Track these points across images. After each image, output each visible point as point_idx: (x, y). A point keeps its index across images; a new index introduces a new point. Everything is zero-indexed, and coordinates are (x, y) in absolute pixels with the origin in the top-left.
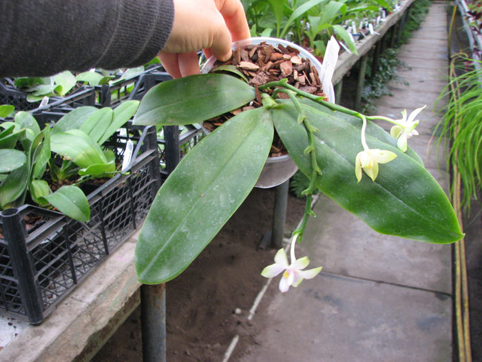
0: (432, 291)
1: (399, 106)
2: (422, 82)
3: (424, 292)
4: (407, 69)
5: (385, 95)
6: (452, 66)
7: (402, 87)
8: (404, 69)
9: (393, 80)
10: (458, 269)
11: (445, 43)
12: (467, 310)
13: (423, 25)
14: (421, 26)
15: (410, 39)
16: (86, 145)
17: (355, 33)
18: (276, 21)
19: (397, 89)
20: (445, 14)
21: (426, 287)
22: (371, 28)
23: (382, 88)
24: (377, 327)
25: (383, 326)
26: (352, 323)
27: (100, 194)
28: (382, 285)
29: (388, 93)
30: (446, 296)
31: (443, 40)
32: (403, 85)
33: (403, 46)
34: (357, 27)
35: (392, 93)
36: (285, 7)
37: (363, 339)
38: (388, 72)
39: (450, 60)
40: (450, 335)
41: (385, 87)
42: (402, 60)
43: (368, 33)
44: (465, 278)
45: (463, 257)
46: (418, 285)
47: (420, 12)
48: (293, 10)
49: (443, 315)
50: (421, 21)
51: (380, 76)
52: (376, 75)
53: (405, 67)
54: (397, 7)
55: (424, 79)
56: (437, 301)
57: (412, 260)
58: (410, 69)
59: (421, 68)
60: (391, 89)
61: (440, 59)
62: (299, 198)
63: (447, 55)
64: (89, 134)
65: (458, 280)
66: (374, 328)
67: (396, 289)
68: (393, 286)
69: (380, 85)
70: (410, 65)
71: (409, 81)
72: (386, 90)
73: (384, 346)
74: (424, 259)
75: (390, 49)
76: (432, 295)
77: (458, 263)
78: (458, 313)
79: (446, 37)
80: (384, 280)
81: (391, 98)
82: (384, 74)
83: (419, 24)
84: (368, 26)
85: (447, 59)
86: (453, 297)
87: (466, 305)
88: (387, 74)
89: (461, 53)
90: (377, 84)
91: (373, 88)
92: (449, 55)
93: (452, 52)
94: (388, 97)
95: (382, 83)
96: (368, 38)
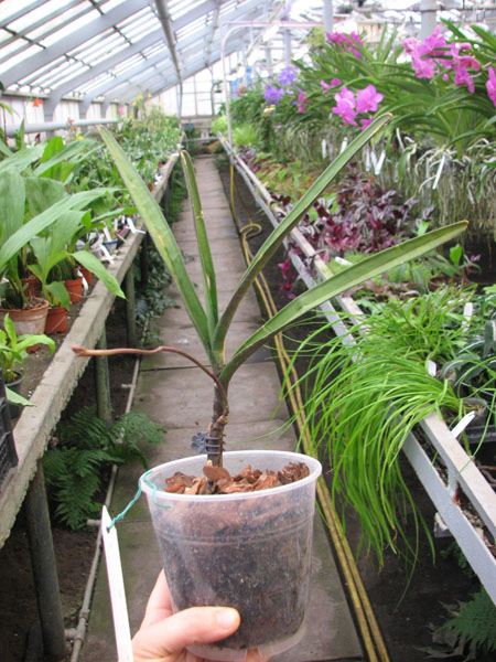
1: (191, 322)
4: (187, 260)
5: (169, 307)
6: (245, 243)
9: (172, 284)
10: (355, 596)
11: (227, 212)
15: (182, 214)
17: (109, 241)
20: (217, 171)
22: (131, 225)
23: (161, 298)
29: (172, 305)
31: (224, 208)
34: (111, 229)
35: (178, 302)
39: (240, 235)
41: (165, 297)
43: (128, 234)
45: (355, 572)
51: (154, 281)
53: (185, 258)
54: (158, 178)
58: (192, 259)
61: (228, 237)
62: (76, 531)
63: (234, 229)
65: (362, 619)
69: (157, 295)
70: (190, 253)
72: (168, 301)
79: (227, 205)
81: (178, 310)
82: (159, 278)
84: (126, 222)
85: (237, 236)
86: (365, 658)
89: (252, 225)
90: (154, 296)
91: (148, 302)
92: (238, 229)
93: (240, 224)
94: (174, 310)
95: (159, 290)
96: (130, 242)
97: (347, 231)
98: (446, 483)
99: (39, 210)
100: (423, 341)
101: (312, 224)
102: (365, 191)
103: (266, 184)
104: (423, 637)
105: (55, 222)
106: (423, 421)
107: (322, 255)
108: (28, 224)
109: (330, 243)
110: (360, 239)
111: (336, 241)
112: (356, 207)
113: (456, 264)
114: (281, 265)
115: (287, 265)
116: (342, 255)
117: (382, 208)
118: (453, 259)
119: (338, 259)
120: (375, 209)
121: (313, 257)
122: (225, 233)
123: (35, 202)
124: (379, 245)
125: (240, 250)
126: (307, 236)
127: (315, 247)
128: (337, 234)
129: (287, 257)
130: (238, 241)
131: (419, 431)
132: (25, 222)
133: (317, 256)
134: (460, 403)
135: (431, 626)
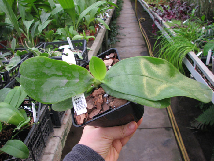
0: (163, 128)
1: (124, 46)
2: (130, 33)
3: (161, 129)
4: (122, 28)
5: (117, 42)
6: (140, 24)
7: (123, 37)
8: (121, 29)
9: (118, 35)
10: (170, 115)
11: (134, 15)
12: (179, 132)
13: (123, 8)
14: (122, 8)
15: (120, 15)
16: (11, 111)
17: (102, 18)
18: (73, 22)
19: (121, 38)
21: (160, 126)
22: (107, 15)
23: (115, 39)
24: (146, 150)
25: (149, 149)
26: (134, 151)
27: (29, 138)
28: (142, 130)
29: (118, 41)
30: (169, 129)
31: (133, 13)
32: (123, 36)
33: (117, 18)
34: (102, 15)
35: (119, 40)
36: (76, 14)
37: (142, 157)
38: (116, 32)
39: (138, 22)
40: (177, 146)
41: (116, 39)
42: (119, 25)
43: (107, 17)
44: (174, 118)
45: (171, 109)
46: (157, 126)
47: (120, 3)
48: (79, 15)
49: (171, 137)
50: (122, 7)
51: (113, 34)
52: (111, 34)
53: (121, 28)
55: (131, 32)
56: (167, 132)
57: (151, 115)
58: (124, 28)
59: (128, 27)
60: (118, 38)
63: (136, 20)
64: (10, 104)
66: (145, 151)
67: (148, 130)
68: (147, 130)
69: (113, 38)
70: (123, 27)
71: (125, 34)
72: (117, 40)
73: (152, 158)
74: (155, 114)
75: (113, 21)
76: (164, 129)
77: (169, 112)
78: (176, 135)
79: (134, 12)
80: (142, 128)
81: (119, 43)
82: (114, 33)
83: (121, 8)
85: (137, 22)
86: (172, 128)
87: (178, 130)
88: (115, 33)
89: (142, 18)
90: (112, 38)
91: (111, 40)
92: (137, 20)
93: (138, 18)
94: (118, 43)
95: (114, 37)
96: (108, 20)
97: (172, 14)
98: (193, 66)
99: (88, 6)
100: (190, 37)
101: (162, 12)
102: (178, 2)
103: (147, 3)
104: (189, 125)
105: (92, 10)
106: (189, 53)
107: (164, 20)
108: (86, 10)
109: (167, 18)
110: (175, 16)
111: (168, 17)
112: (175, 7)
113: (203, 21)
114: (152, 25)
115: (154, 25)
116: (170, 20)
117: (183, 7)
118: (202, 19)
119: (169, 21)
120: (181, 7)
121: (162, 21)
122: (133, 21)
123: (87, 4)
124: (181, 18)
125: (138, 26)
126: (160, 16)
127: (162, 18)
128: (169, 15)
129: (154, 23)
130: (137, 23)
131: (188, 56)
132: (85, 9)
133: (163, 20)
134: (199, 49)
135: (191, 122)
